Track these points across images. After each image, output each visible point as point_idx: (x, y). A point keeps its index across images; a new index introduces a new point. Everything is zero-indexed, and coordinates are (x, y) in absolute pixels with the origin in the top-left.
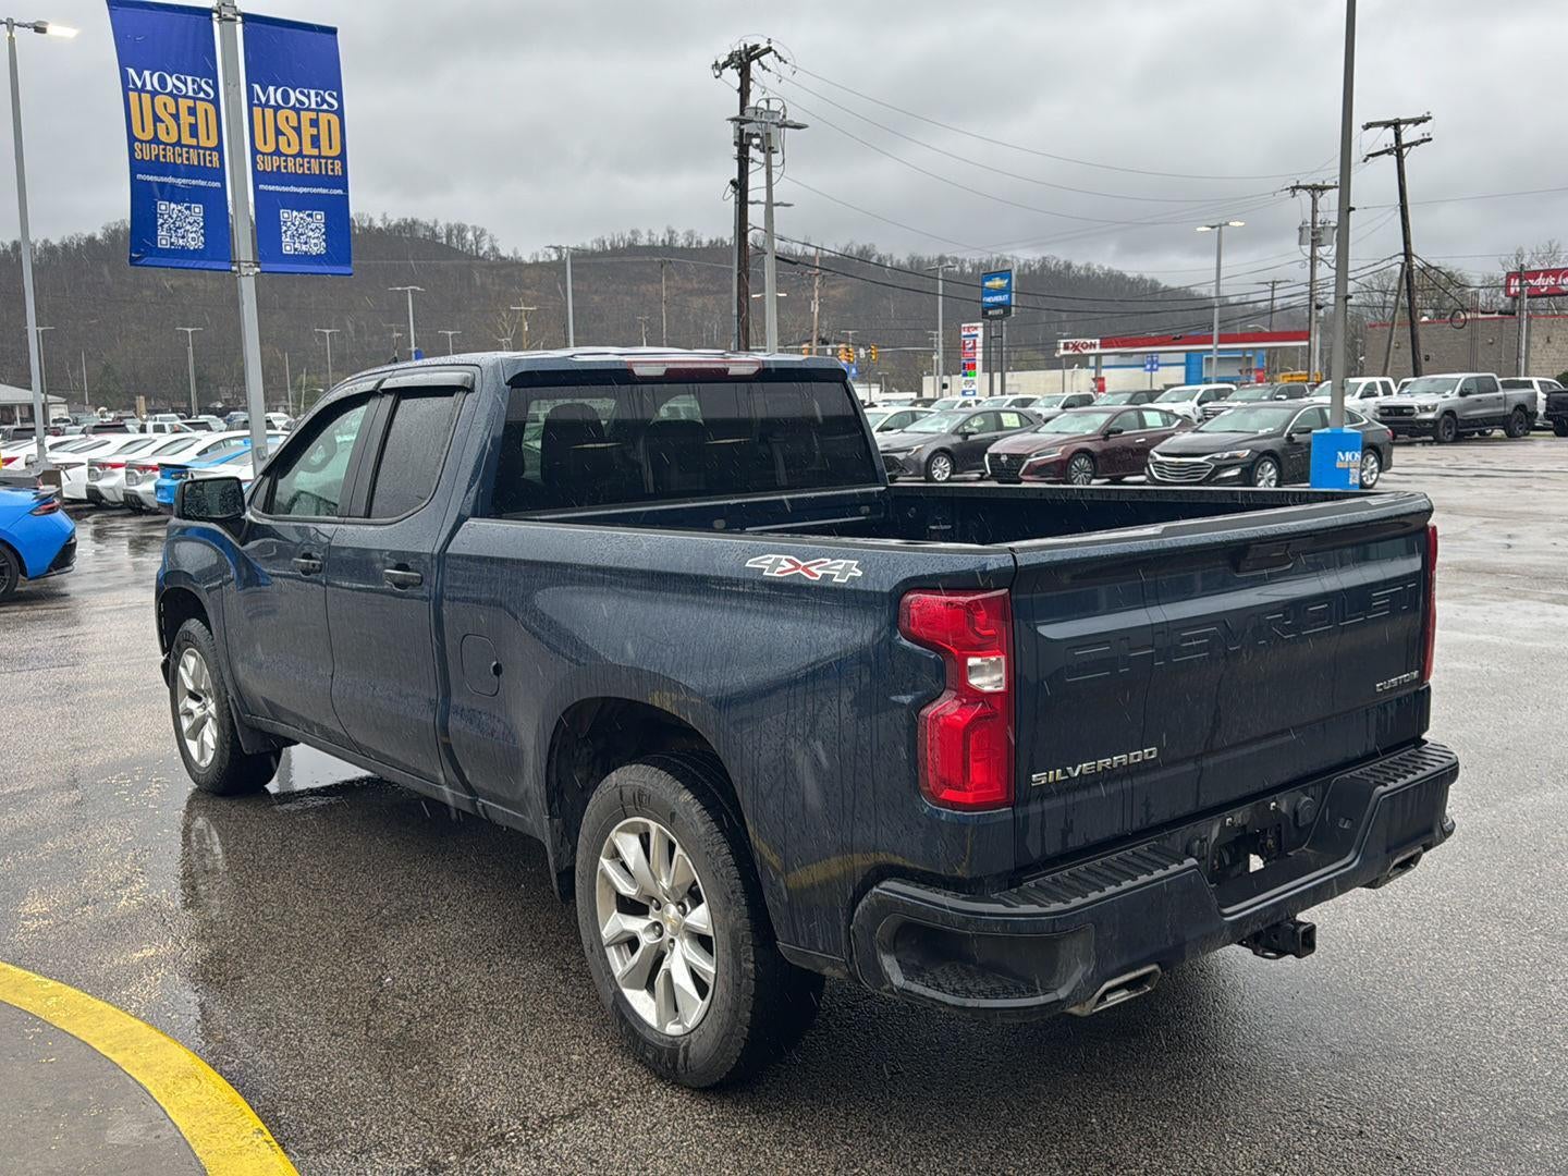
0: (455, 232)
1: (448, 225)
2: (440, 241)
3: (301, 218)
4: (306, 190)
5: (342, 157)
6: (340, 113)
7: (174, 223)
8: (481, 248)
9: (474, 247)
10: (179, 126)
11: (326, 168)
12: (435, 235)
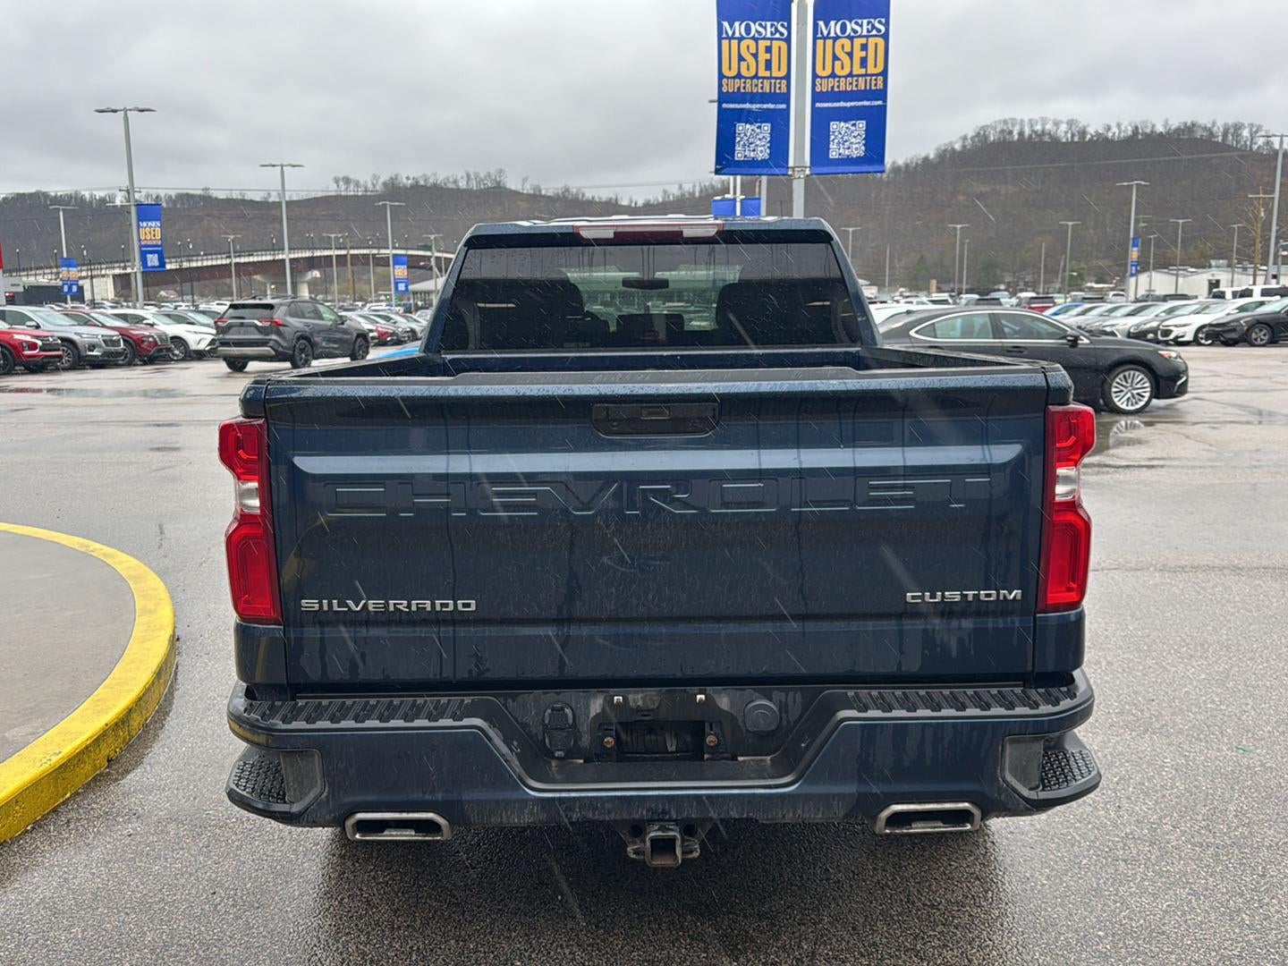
0: (1232, 130)
1: (1226, 124)
2: (1216, 140)
3: (847, 128)
4: (852, 104)
5: (884, 73)
6: (886, 37)
7: (748, 140)
8: (1256, 143)
9: (1248, 143)
10: (757, 62)
11: (870, 84)
12: (1212, 134)
